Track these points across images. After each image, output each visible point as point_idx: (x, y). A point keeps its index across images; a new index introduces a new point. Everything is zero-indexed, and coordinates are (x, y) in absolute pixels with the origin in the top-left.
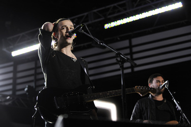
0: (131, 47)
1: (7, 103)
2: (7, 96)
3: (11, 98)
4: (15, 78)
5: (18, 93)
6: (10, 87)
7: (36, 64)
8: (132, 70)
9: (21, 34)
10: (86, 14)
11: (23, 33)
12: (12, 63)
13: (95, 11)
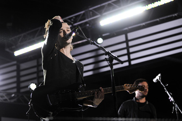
0: (127, 41)
1: (12, 101)
2: (12, 94)
3: (16, 96)
4: (18, 76)
5: (22, 90)
6: (15, 85)
7: (38, 62)
8: (130, 63)
9: (23, 35)
10: (82, 12)
11: (24, 34)
12: (15, 62)
13: (91, 9)
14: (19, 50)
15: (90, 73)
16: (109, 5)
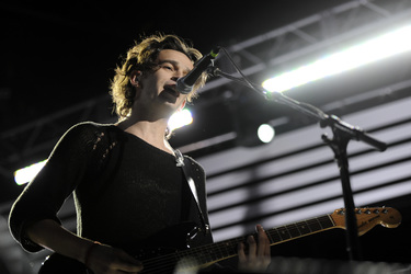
13: (237, 48)
14: (29, 165)
15: (236, 232)
16: (290, 36)
